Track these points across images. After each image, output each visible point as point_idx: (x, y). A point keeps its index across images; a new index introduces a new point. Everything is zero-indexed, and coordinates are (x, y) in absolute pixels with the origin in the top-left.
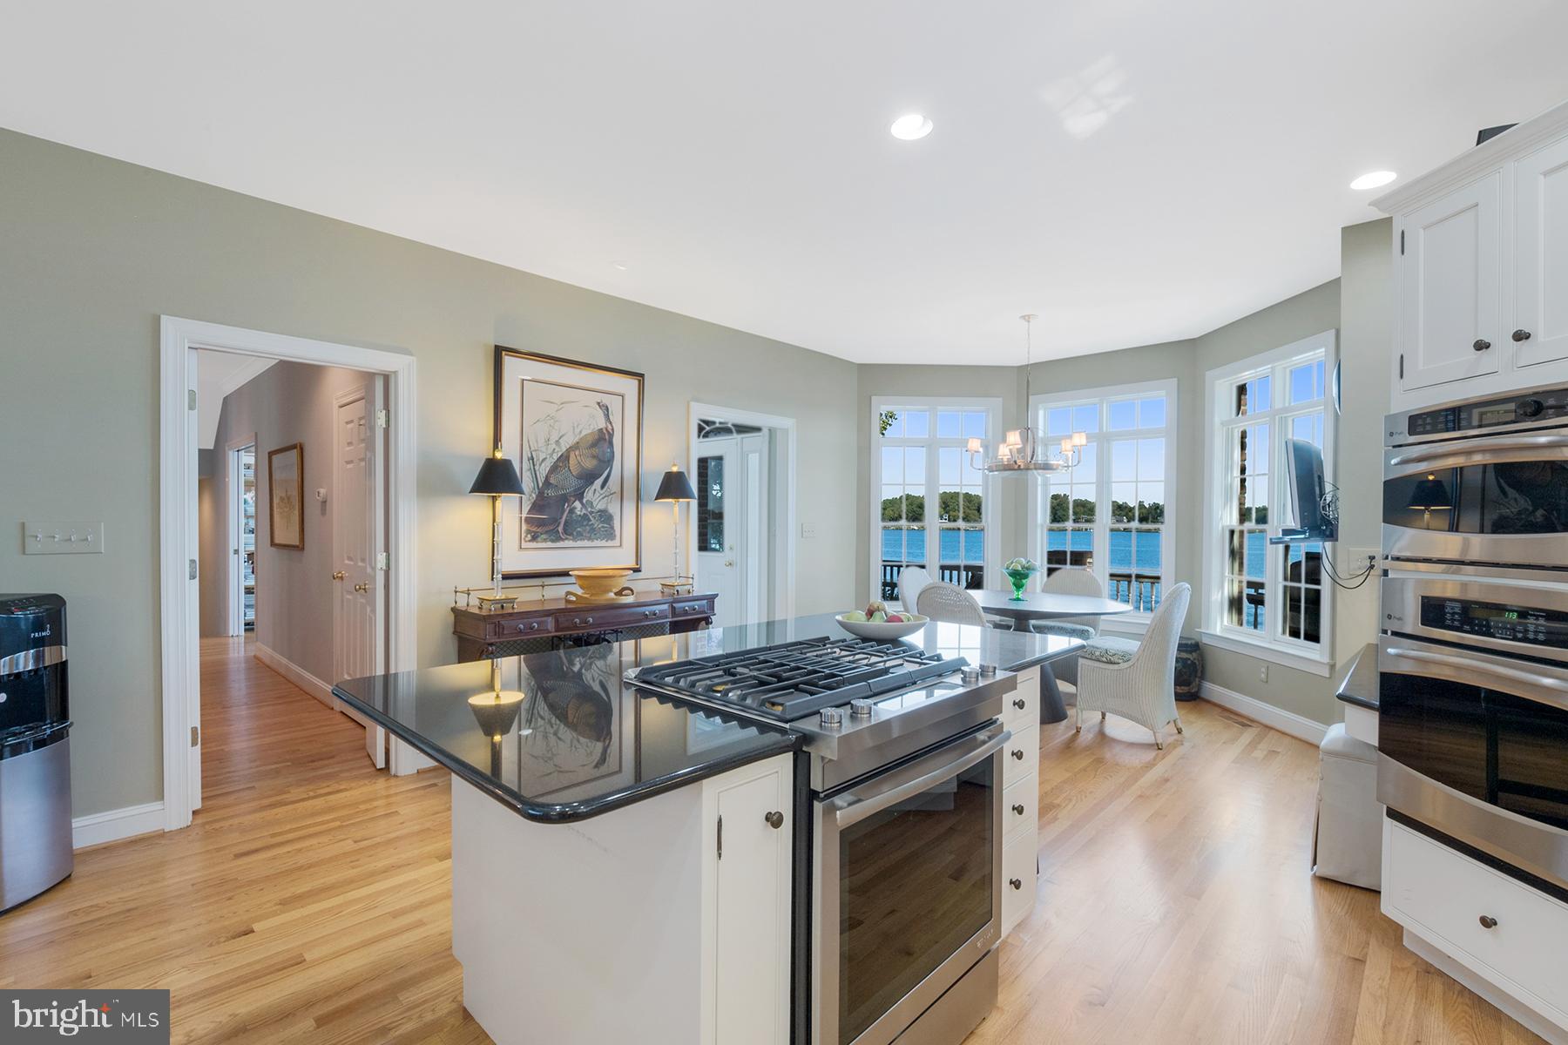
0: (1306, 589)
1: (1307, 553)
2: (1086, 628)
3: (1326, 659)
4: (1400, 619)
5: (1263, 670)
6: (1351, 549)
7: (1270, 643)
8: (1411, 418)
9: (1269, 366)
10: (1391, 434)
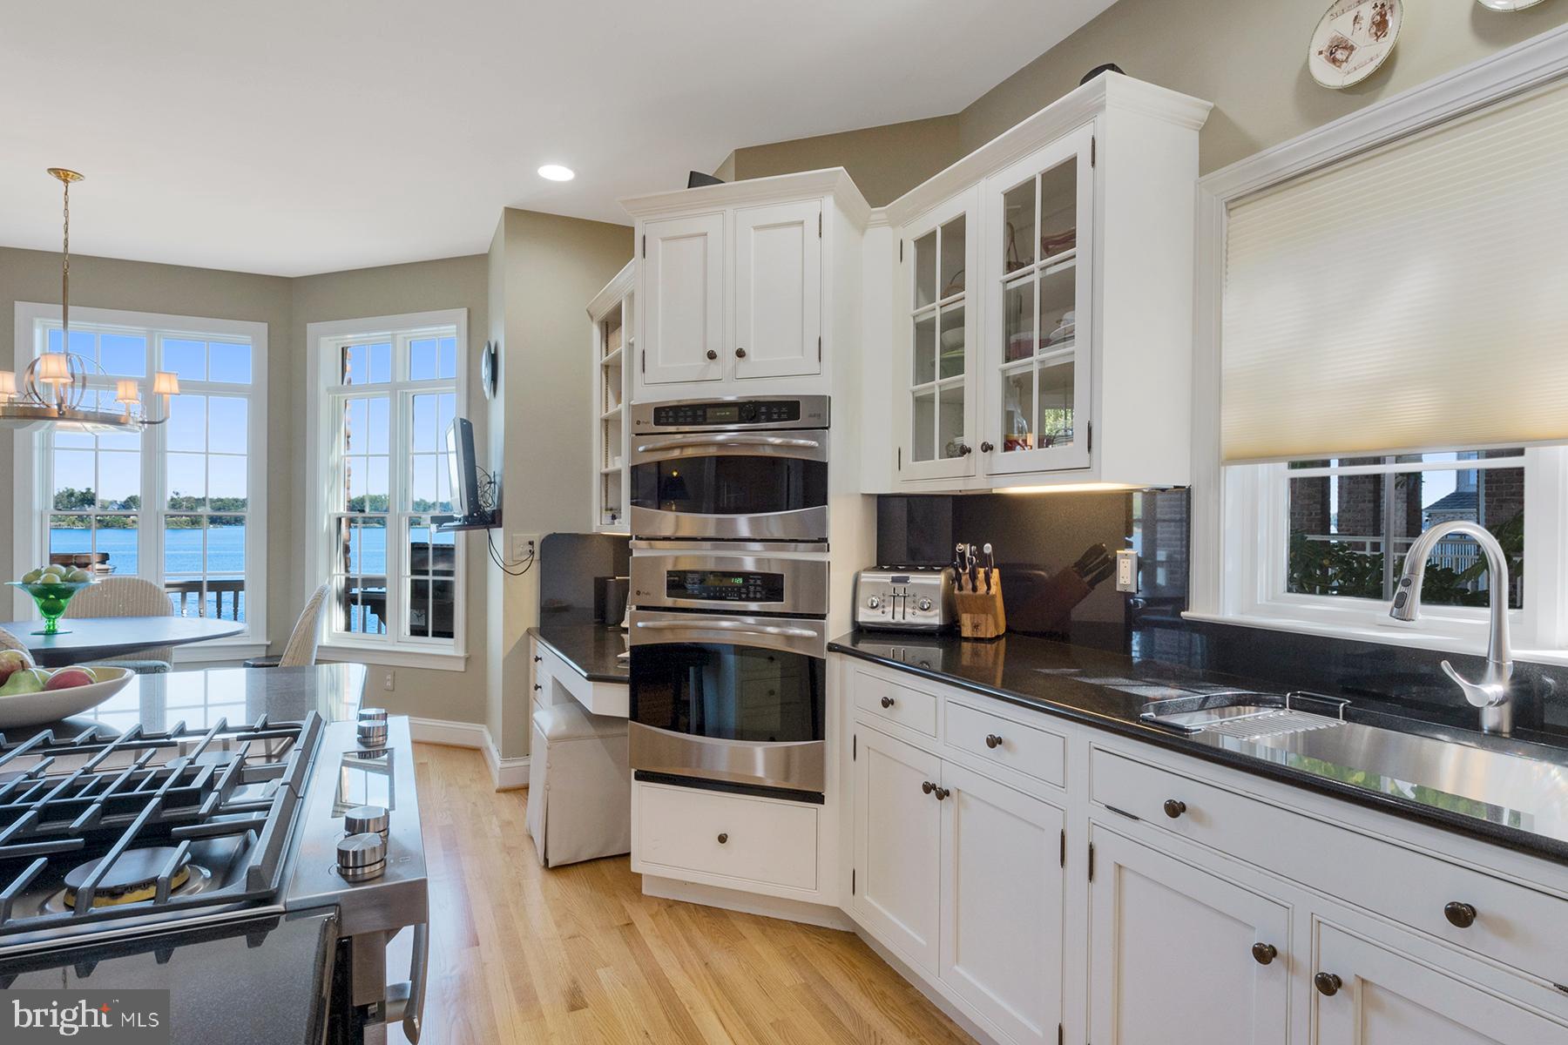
0: (434, 581)
1: (413, 544)
2: (164, 663)
3: (461, 653)
4: (648, 594)
5: (389, 677)
6: (514, 535)
7: (394, 645)
8: (656, 409)
9: (389, 333)
10: (638, 423)
